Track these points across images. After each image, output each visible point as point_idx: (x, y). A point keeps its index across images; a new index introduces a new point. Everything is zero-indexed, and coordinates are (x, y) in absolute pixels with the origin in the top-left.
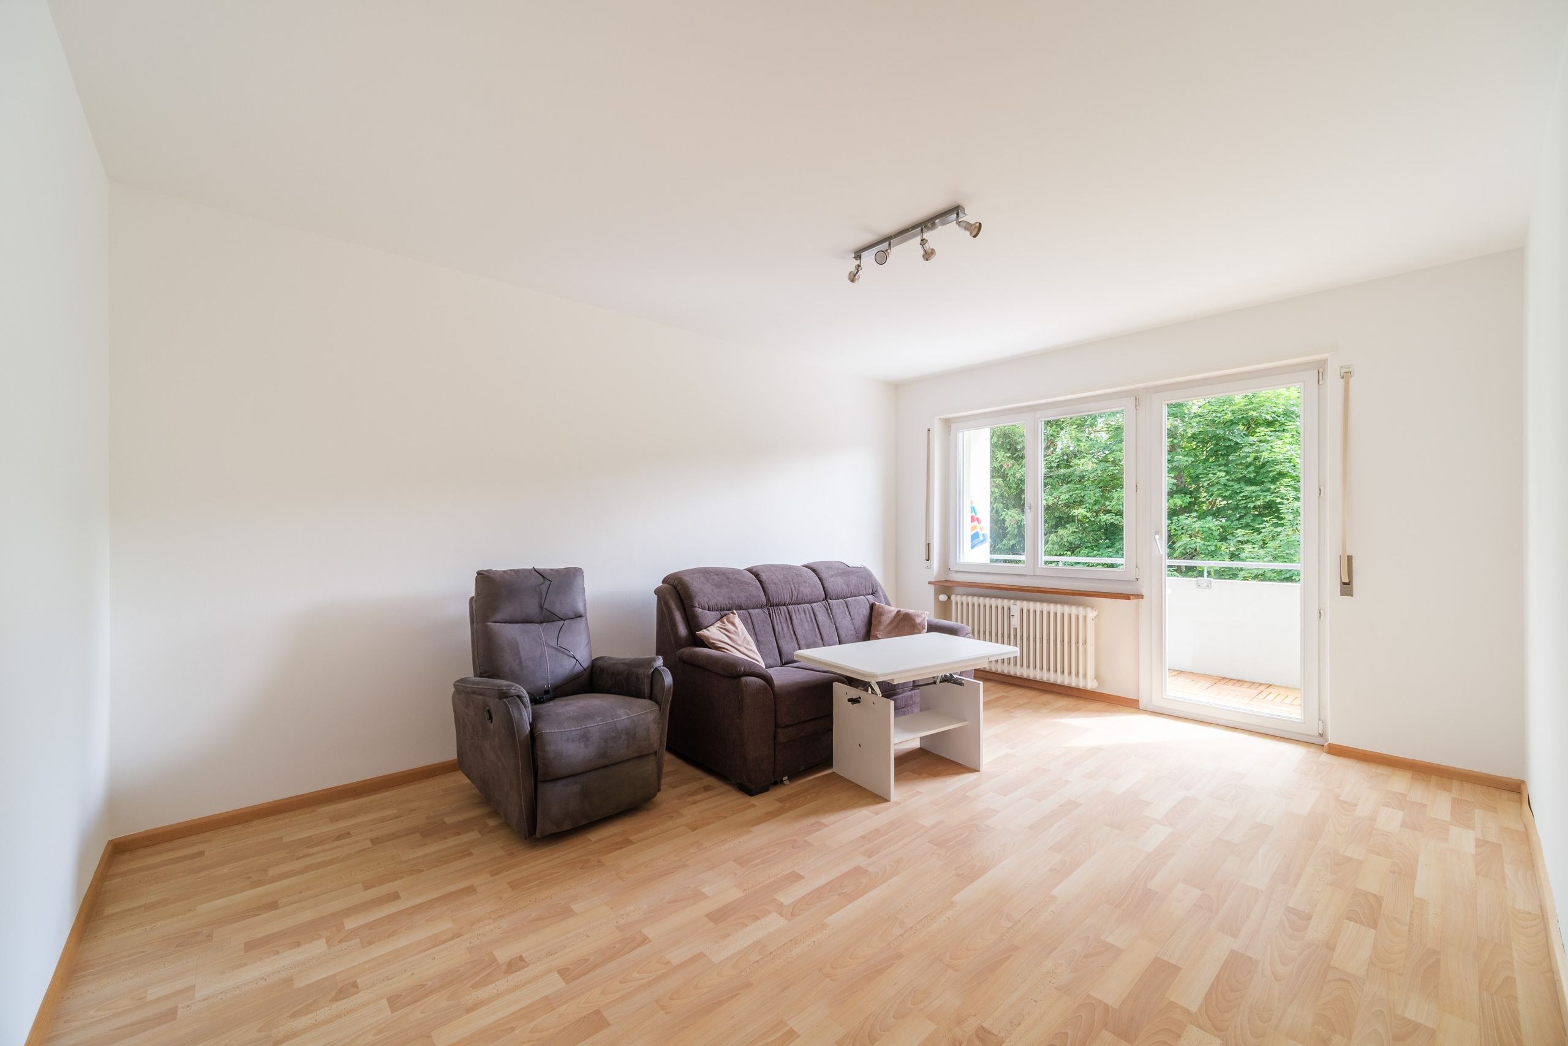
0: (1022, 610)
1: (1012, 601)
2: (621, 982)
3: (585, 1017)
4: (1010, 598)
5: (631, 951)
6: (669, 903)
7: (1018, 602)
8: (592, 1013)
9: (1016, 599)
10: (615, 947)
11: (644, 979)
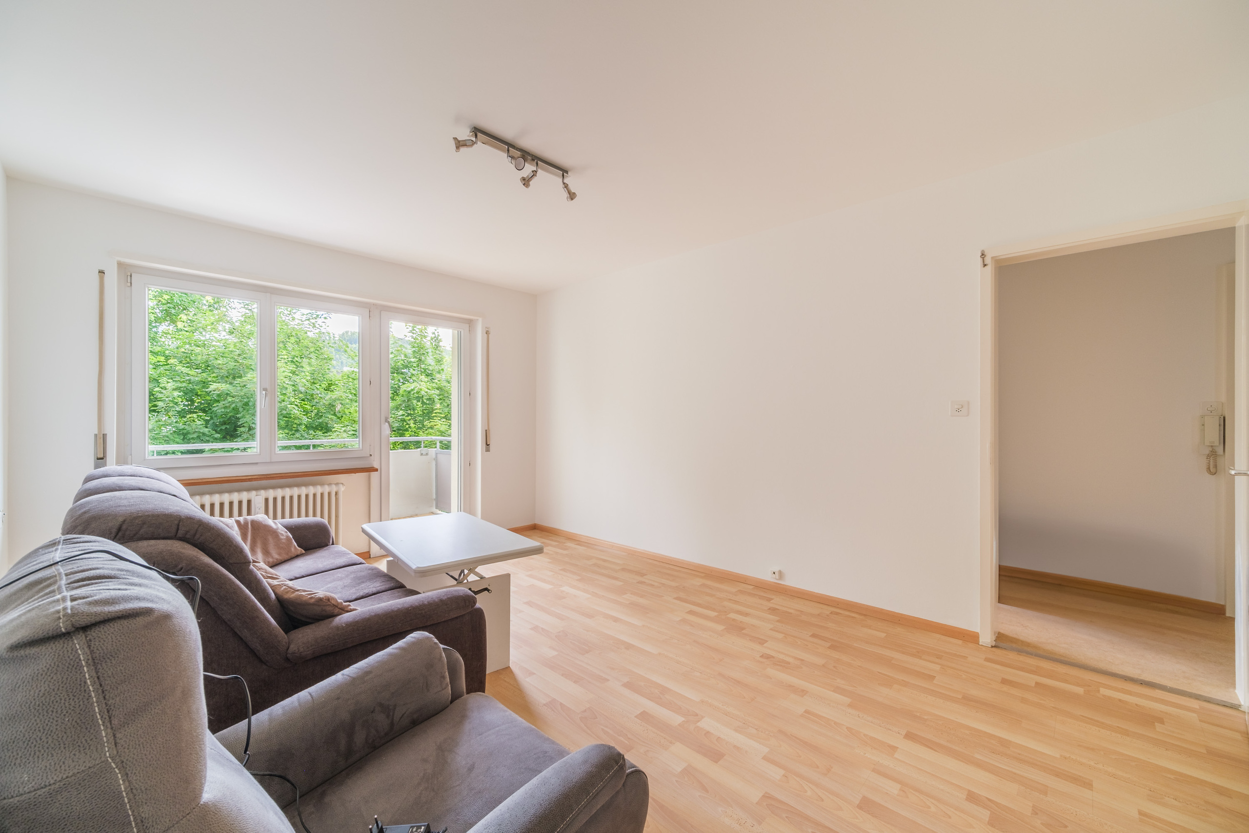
0: (267, 500)
1: (254, 493)
2: (823, 800)
3: (869, 814)
4: (248, 490)
5: (785, 803)
6: (707, 791)
7: (263, 492)
8: (862, 810)
9: (257, 489)
10: (787, 817)
11: (809, 787)
